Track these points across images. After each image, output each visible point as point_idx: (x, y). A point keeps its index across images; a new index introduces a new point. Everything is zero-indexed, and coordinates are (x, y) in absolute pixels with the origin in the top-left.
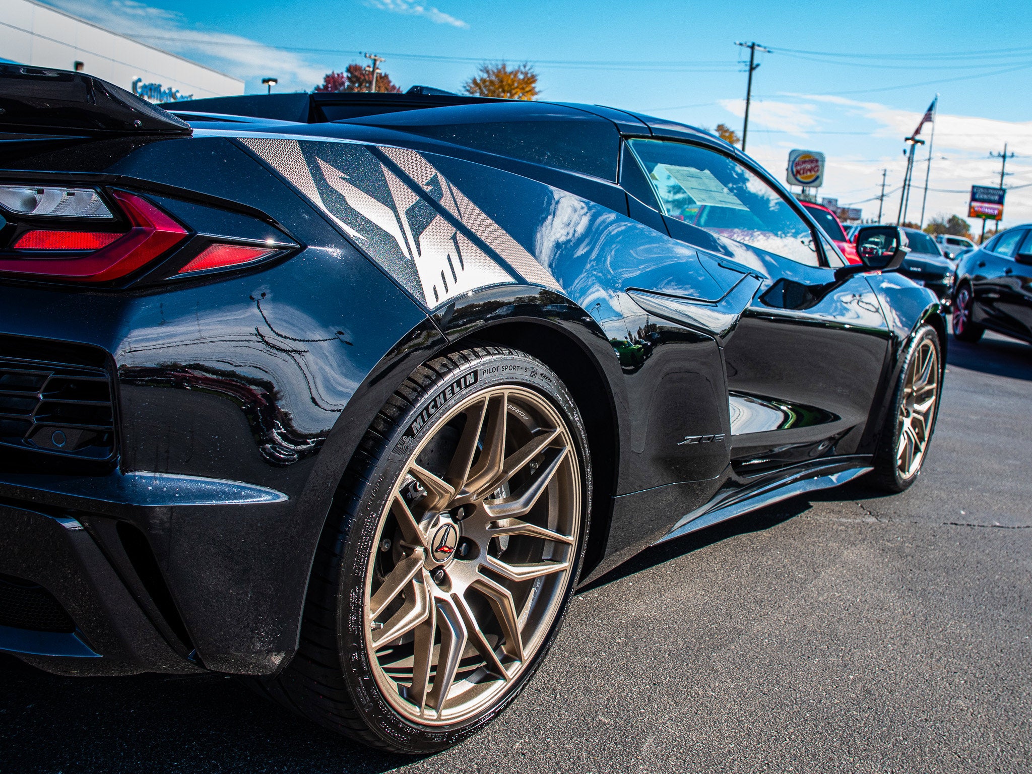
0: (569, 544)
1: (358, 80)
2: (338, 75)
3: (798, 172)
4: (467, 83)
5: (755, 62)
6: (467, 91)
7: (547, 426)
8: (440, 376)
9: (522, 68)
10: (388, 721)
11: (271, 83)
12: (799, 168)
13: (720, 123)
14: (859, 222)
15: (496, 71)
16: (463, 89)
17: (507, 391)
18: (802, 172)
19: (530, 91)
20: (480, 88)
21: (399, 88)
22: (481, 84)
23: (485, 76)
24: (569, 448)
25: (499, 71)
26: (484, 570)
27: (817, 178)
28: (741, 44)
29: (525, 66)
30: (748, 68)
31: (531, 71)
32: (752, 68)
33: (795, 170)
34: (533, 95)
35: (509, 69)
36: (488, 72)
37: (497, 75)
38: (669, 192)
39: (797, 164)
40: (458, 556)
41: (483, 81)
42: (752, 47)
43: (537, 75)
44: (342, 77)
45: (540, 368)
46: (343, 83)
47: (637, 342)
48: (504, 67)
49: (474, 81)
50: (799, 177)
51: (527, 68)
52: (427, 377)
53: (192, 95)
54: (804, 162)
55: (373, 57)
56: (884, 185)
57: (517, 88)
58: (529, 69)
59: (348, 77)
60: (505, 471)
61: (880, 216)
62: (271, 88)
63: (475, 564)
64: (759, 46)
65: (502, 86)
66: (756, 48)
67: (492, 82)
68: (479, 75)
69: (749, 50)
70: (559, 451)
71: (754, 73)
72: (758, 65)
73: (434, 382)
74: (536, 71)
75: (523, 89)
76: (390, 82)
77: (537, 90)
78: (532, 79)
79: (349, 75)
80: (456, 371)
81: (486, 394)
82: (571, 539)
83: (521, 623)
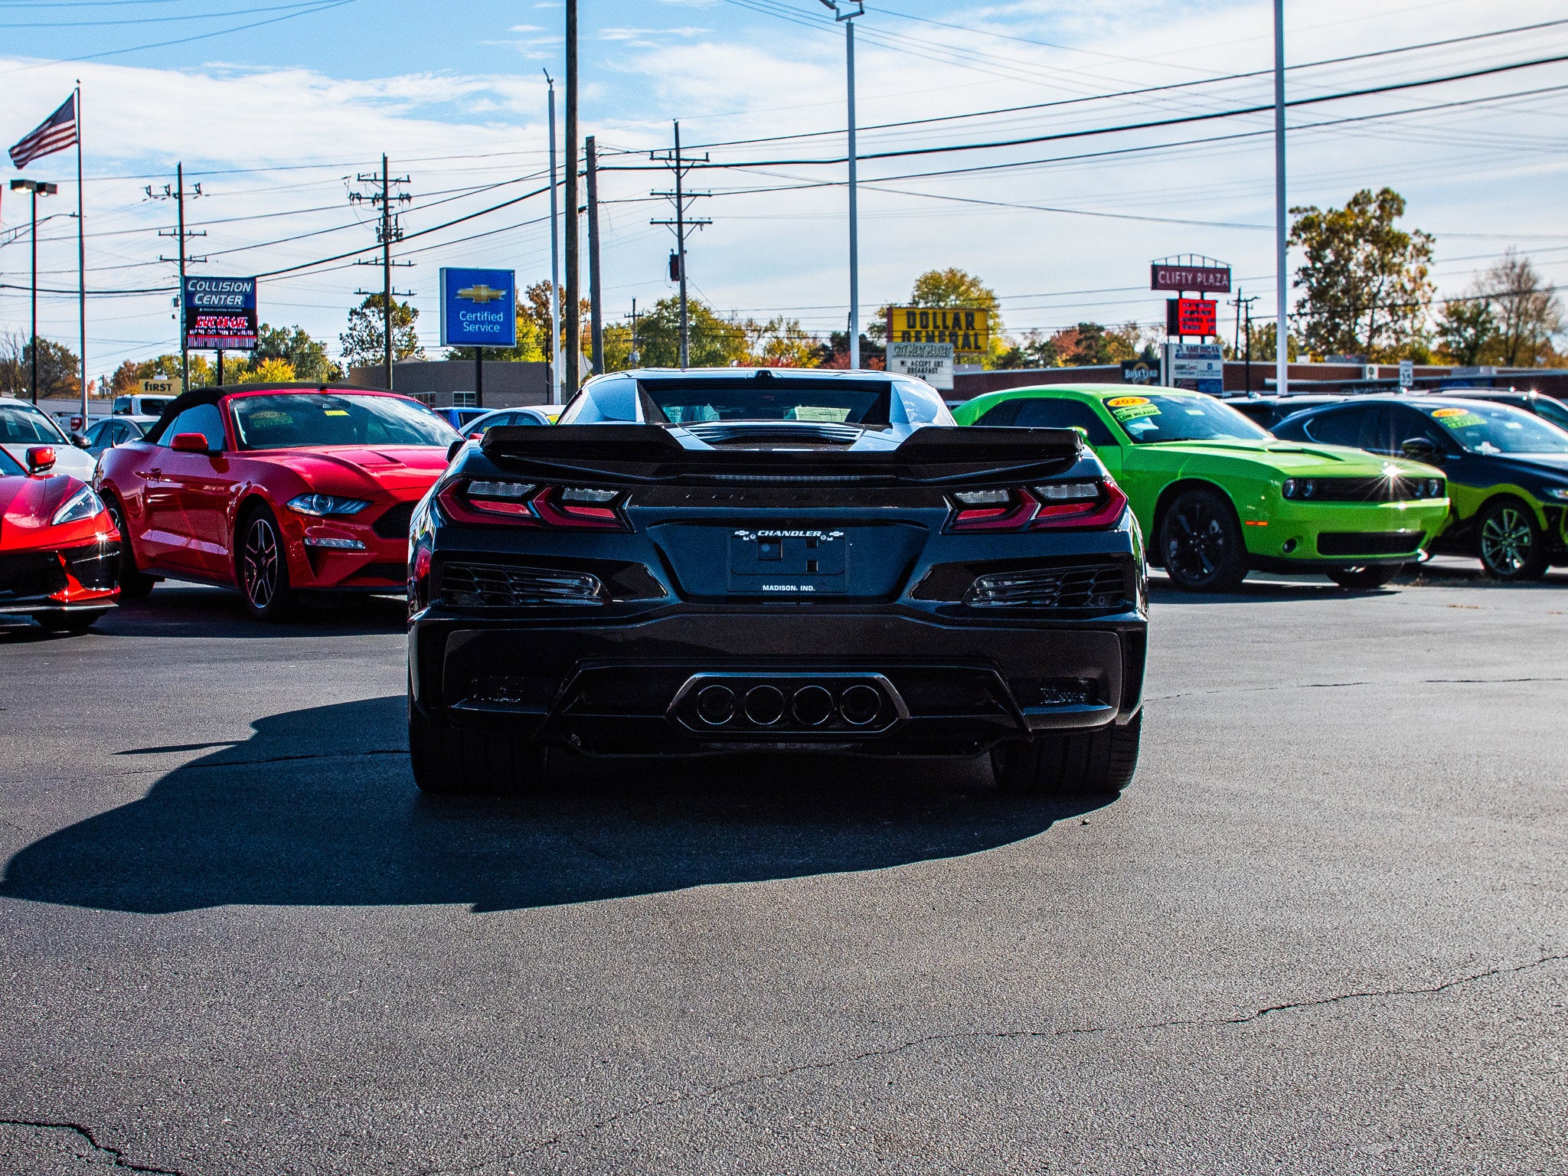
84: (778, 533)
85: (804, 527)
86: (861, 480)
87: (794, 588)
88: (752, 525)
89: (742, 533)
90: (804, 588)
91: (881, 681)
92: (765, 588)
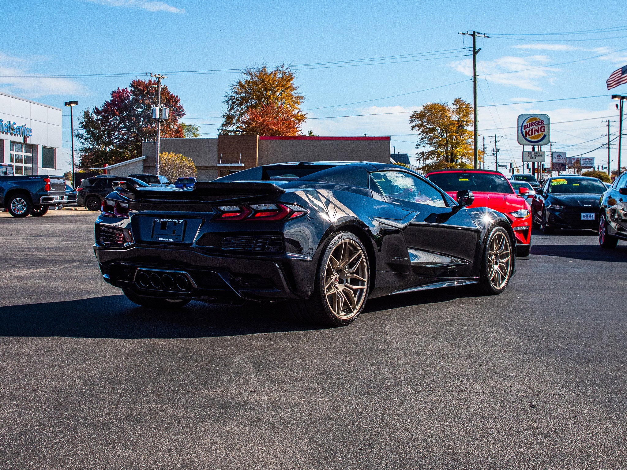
0: (365, 281)
1: (141, 92)
2: (123, 90)
3: (527, 133)
4: (233, 86)
5: (477, 48)
6: (234, 92)
7: (357, 250)
8: (334, 237)
9: (280, 69)
10: (330, 312)
11: (72, 105)
12: (527, 130)
13: (457, 98)
14: (592, 169)
15: (258, 73)
16: (231, 91)
17: (348, 241)
18: (530, 133)
19: (289, 87)
20: (245, 89)
21: (177, 96)
22: (246, 85)
23: (249, 78)
24: (363, 256)
25: (261, 73)
26: (346, 286)
27: (545, 136)
28: (463, 34)
29: (283, 67)
30: (472, 53)
31: (289, 70)
32: (475, 53)
33: (524, 131)
34: (291, 90)
35: (269, 71)
36: (250, 74)
37: (259, 77)
38: (419, 159)
39: (526, 127)
40: (339, 283)
41: (248, 82)
42: (474, 35)
43: (293, 74)
44: (127, 92)
45: (354, 236)
46: (128, 97)
47: (379, 235)
48: (264, 68)
49: (240, 84)
50: (528, 137)
51: (284, 69)
52: (332, 237)
53: (25, 125)
54: (531, 125)
55: (157, 76)
56: (609, 135)
57: (277, 86)
58: (286, 69)
59: (131, 90)
60: (349, 261)
61: (609, 163)
62: (72, 108)
63: (343, 285)
64: (479, 33)
65: (265, 86)
66: (476, 34)
67: (255, 82)
68: (244, 78)
69: (472, 37)
70: (361, 257)
71: (477, 56)
72: (480, 49)
73: (333, 238)
74: (293, 70)
75: (283, 86)
76: (168, 92)
77: (295, 86)
78: (290, 77)
79: (133, 89)
80: (337, 236)
81: (344, 241)
82: (366, 280)
83: (356, 300)
84: (166, 220)
85: (173, 218)
86: (189, 201)
87: (167, 240)
88: (160, 216)
89: (156, 220)
90: (170, 240)
91: (186, 274)
92: (160, 239)
